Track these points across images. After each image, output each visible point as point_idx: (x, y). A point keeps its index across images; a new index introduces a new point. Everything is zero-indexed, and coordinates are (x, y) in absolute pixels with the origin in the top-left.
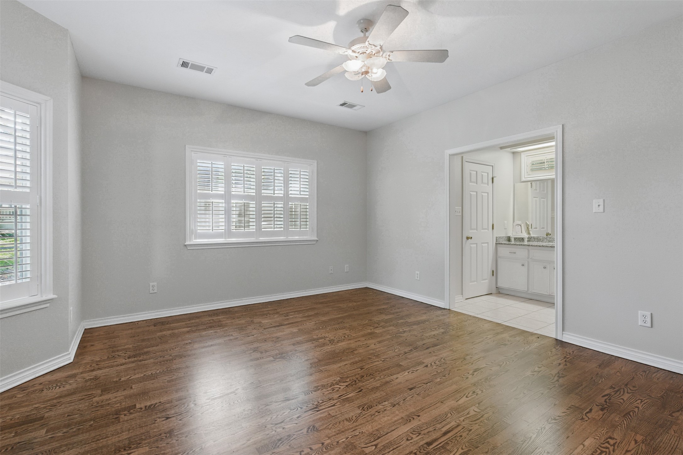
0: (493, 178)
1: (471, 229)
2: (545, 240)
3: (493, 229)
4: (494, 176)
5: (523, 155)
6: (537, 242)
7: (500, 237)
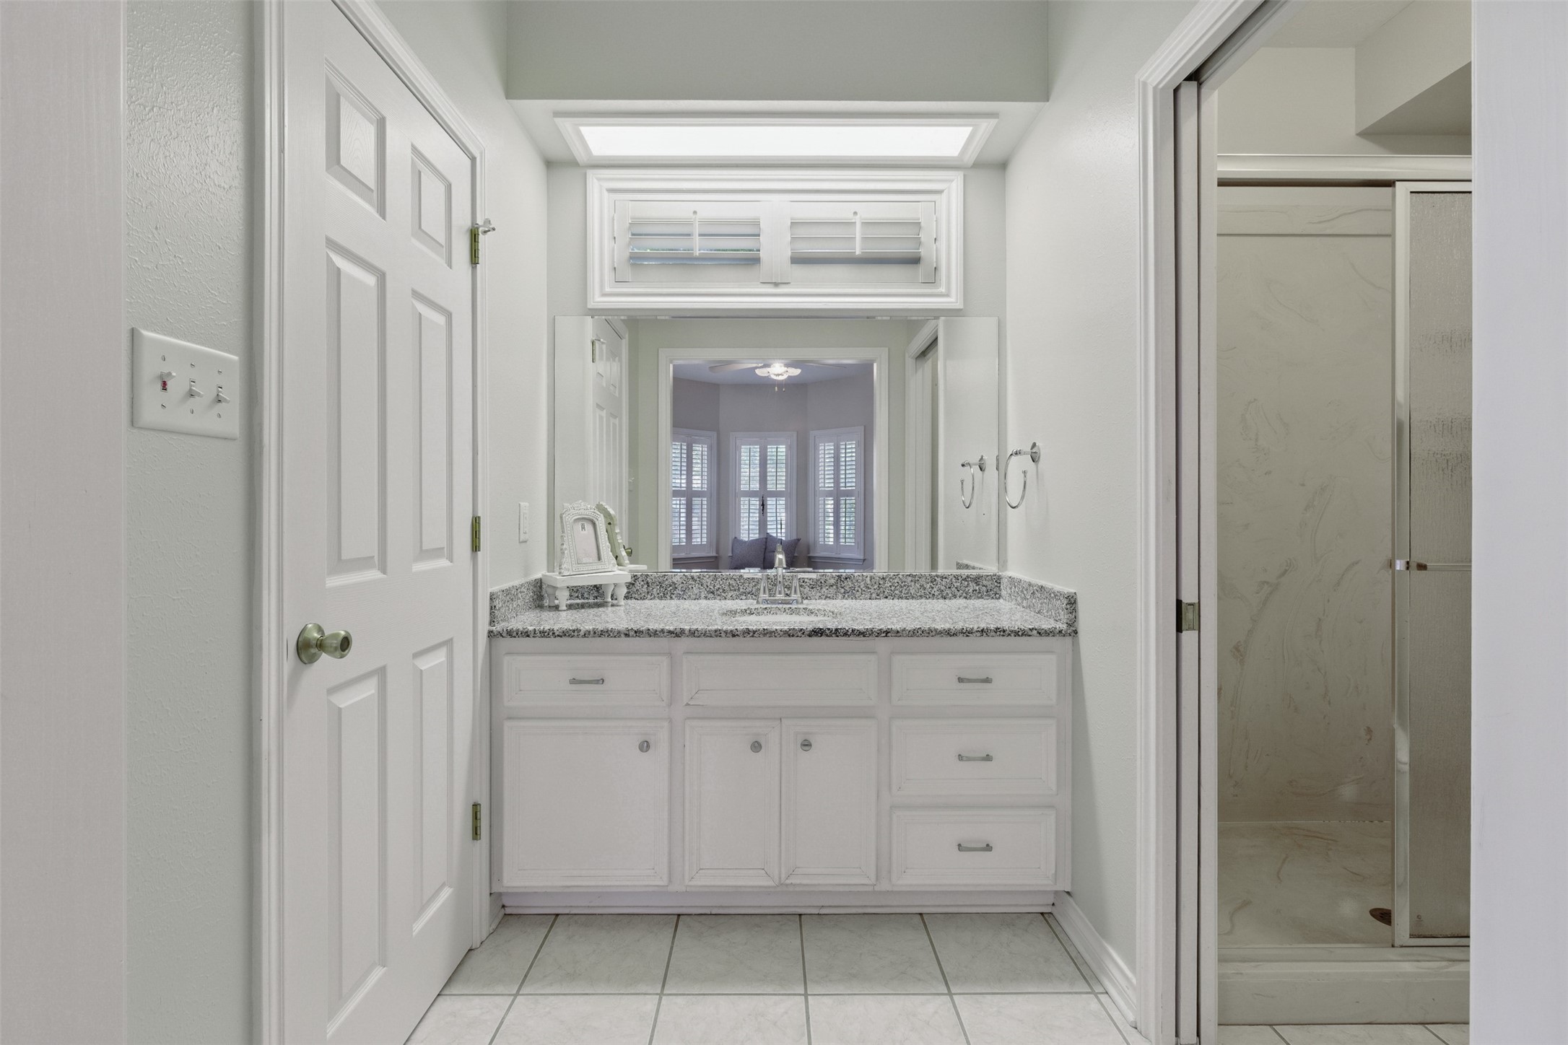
0: (474, 236)
1: (339, 564)
2: (696, 591)
3: (475, 547)
4: (480, 221)
5: (597, 184)
6: (661, 598)
7: (507, 592)
